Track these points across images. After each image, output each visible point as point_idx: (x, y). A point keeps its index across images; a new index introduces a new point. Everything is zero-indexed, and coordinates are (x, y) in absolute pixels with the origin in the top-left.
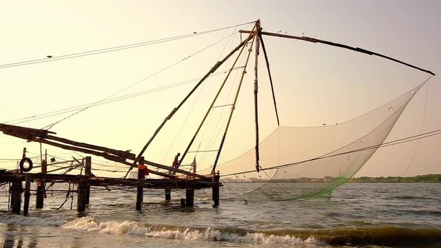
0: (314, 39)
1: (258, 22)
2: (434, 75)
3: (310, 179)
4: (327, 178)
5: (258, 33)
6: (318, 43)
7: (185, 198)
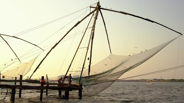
0: (126, 13)
1: (98, 3)
2: (182, 35)
3: (146, 80)
4: (154, 79)
5: (99, 8)
6: (127, 15)
7: (64, 95)
